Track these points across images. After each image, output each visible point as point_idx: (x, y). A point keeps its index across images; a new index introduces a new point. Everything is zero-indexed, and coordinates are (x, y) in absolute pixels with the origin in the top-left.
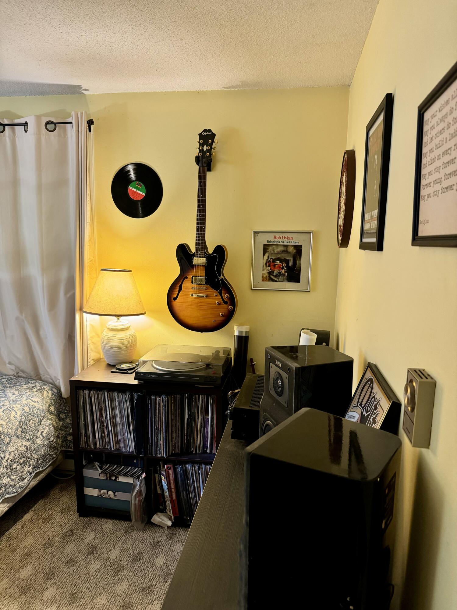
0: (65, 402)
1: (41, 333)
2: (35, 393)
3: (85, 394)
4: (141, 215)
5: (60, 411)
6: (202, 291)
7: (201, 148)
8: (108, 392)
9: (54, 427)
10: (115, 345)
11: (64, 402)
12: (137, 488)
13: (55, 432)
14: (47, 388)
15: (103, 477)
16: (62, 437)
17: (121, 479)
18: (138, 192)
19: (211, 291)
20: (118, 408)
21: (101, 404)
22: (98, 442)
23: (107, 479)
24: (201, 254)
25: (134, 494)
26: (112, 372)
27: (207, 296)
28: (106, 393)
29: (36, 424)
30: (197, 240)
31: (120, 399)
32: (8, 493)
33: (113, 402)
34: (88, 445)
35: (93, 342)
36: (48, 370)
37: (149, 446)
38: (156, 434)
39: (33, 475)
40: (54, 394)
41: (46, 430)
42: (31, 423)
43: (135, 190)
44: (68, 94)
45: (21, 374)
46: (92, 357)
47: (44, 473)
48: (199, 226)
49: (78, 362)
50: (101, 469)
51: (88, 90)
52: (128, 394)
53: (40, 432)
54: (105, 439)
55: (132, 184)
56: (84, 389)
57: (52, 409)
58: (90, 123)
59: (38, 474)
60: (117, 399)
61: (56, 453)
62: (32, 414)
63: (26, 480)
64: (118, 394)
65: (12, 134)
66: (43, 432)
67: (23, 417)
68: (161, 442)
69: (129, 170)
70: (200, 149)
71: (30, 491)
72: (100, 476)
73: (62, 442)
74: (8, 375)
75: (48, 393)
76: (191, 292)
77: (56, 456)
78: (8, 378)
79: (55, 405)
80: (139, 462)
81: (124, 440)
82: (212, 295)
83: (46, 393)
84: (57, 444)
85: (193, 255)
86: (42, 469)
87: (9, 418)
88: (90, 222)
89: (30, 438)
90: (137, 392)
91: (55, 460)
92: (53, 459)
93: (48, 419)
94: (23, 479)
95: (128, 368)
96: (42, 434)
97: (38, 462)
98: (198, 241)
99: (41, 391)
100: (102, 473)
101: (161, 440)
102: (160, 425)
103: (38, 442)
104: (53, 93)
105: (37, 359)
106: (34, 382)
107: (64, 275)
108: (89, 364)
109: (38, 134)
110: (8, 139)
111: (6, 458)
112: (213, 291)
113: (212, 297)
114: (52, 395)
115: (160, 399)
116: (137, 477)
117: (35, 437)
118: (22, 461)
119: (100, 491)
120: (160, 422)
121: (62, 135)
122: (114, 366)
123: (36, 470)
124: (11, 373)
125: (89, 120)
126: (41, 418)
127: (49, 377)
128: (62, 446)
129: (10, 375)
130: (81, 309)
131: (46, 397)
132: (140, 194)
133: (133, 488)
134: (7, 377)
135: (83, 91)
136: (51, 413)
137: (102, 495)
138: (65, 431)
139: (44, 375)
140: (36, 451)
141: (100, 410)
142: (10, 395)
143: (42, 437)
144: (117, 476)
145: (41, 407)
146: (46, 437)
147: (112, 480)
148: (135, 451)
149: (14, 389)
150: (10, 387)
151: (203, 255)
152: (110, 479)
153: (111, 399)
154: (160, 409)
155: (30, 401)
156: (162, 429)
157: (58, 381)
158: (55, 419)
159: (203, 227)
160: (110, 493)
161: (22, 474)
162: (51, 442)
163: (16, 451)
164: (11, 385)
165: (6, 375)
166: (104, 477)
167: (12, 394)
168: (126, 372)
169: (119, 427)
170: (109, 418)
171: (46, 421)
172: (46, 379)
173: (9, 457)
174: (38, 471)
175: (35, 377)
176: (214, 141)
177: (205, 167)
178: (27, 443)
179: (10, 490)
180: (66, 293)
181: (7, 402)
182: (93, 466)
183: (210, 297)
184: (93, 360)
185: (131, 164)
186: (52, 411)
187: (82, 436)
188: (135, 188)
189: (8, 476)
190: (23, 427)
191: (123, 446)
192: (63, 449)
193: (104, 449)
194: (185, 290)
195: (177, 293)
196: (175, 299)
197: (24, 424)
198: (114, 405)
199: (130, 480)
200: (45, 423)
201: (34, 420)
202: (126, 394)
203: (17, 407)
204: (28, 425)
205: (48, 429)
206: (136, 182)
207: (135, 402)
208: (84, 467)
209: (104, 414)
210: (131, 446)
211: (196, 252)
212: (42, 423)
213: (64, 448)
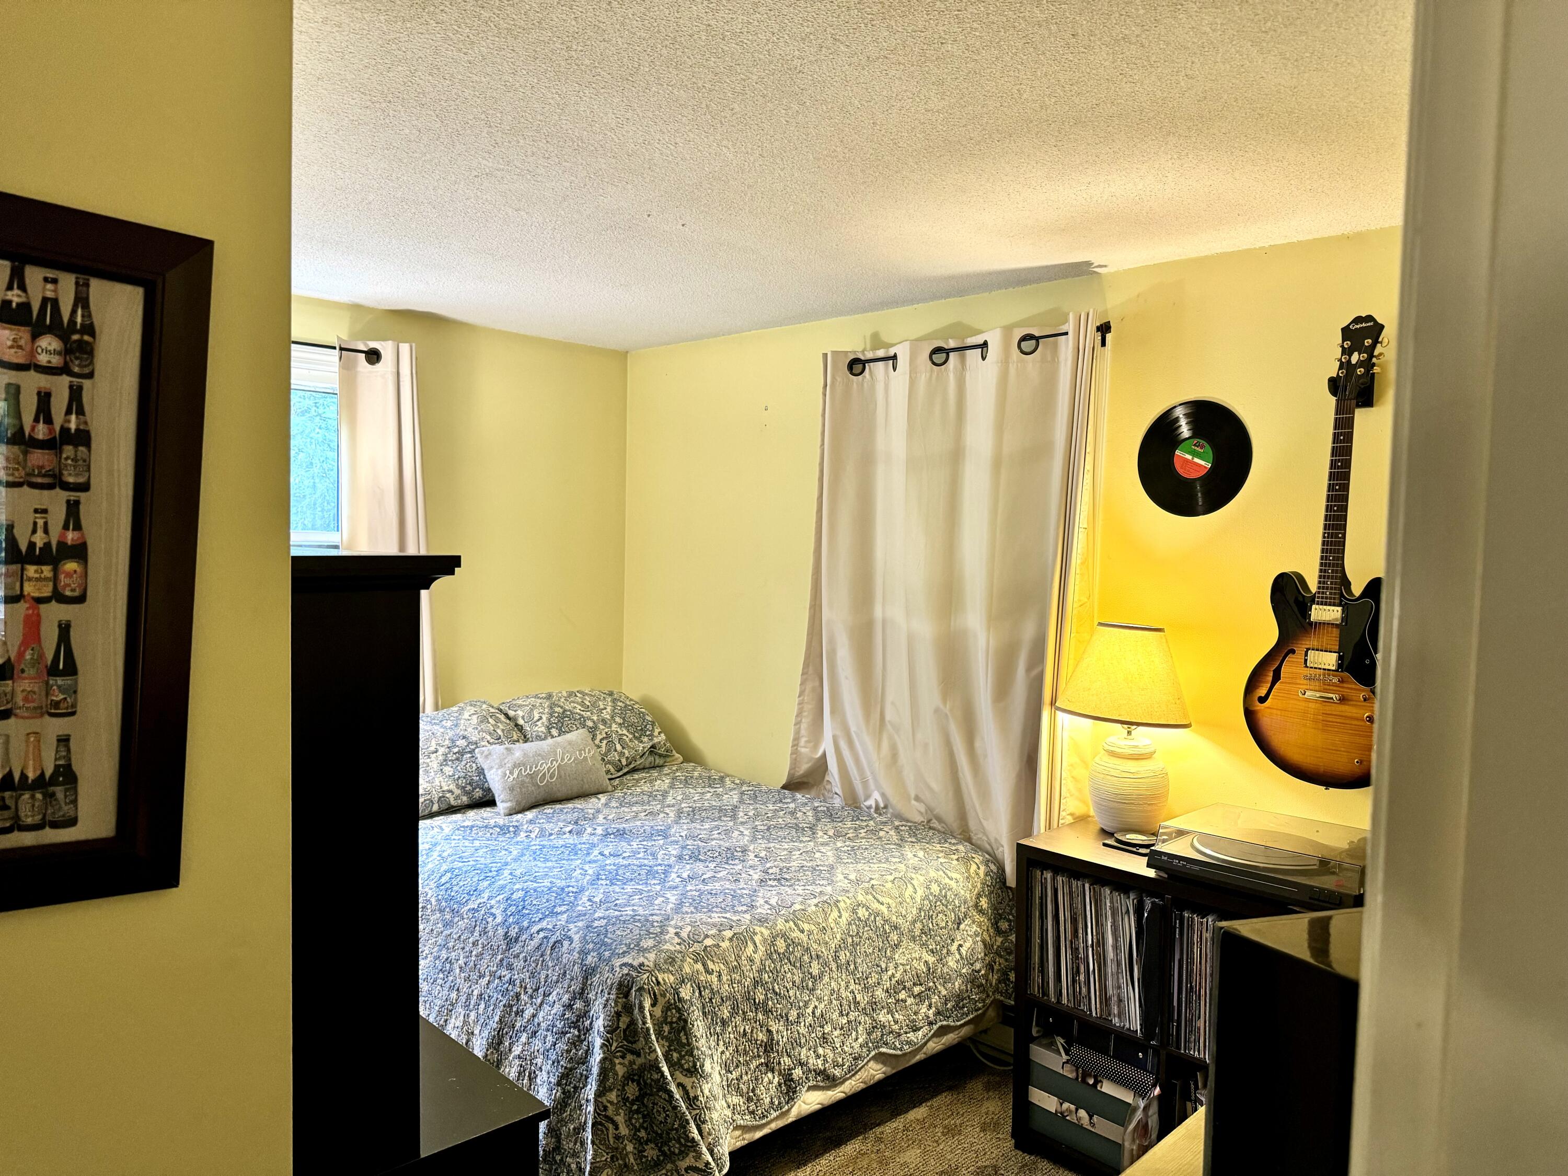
0: (1011, 897)
1: (978, 744)
2: (955, 862)
3: (1046, 879)
4: (1200, 509)
5: (1000, 915)
6: (1329, 685)
7: (1345, 358)
8: (1091, 885)
9: (983, 941)
10: (1118, 789)
11: (1009, 896)
12: (1139, 1115)
13: (985, 955)
14: (978, 859)
15: (1069, 1072)
16: (998, 970)
17: (1107, 1088)
18: (1196, 460)
19: (1353, 686)
20: (1109, 924)
21: (1077, 908)
22: (1064, 991)
23: (1077, 1078)
24: (1330, 598)
25: (1132, 1127)
26: (1105, 845)
27: (1343, 700)
28: (1087, 886)
29: (950, 924)
30: (1321, 564)
31: (1116, 905)
32: (886, 1044)
33: (1101, 909)
34: (1045, 993)
35: (1073, 777)
36: (985, 823)
37: (1173, 1025)
38: (1189, 1001)
39: (935, 1027)
40: (990, 875)
41: (967, 945)
42: (941, 920)
43: (1189, 457)
44: (1067, 277)
45: (935, 824)
46: (1071, 809)
47: (957, 1032)
48: (1328, 533)
49: (1039, 813)
50: (1067, 1054)
51: (1105, 266)
52: (1132, 896)
53: (956, 944)
54: (1080, 988)
55: (1183, 444)
56: (1044, 867)
57: (984, 903)
58: (1104, 329)
59: (943, 1031)
60: (1108, 904)
61: (984, 1001)
62: (943, 901)
63: (920, 1033)
64: (1111, 893)
65: (960, 366)
66: (961, 946)
67: (926, 902)
68: (1201, 1023)
69: (1178, 417)
70: (1343, 360)
71: (925, 1060)
72: (1063, 1068)
73: (999, 981)
74: (911, 822)
75: (979, 868)
76: (1302, 687)
77: (984, 1006)
78: (910, 827)
79: (991, 898)
80: (1150, 1058)
81: (1120, 1000)
82: (1354, 698)
83: (974, 867)
84: (987, 981)
85: (1313, 600)
86: (952, 1024)
87: (901, 895)
88: (1086, 526)
89: (936, 949)
90: (1151, 895)
91: (980, 1014)
92: (976, 1010)
93: (974, 922)
94: (916, 1029)
95: (1141, 842)
96: (958, 950)
97: (946, 1004)
98: (1325, 566)
99: (966, 860)
100: (1067, 1062)
101: (1199, 1018)
102: (1200, 984)
103: (951, 964)
104: (1038, 280)
105: (966, 797)
106: (955, 842)
107: (1028, 632)
108: (1061, 822)
109: (1005, 360)
110: (951, 376)
111: (890, 973)
112: (1357, 687)
113: (1354, 703)
114: (986, 875)
115: (1202, 923)
116: (1141, 1092)
117: (945, 951)
118: (917, 990)
119: (1061, 1104)
120: (1200, 975)
121: (1049, 359)
122: (1111, 835)
123: (941, 1021)
124: (919, 819)
125: (1101, 325)
126: (961, 916)
127: (984, 838)
128: (998, 989)
129: (915, 823)
130: (1053, 703)
131: (973, 876)
132: (1200, 466)
133: (1130, 1115)
134: (909, 824)
135: (1095, 270)
136: (981, 911)
137: (1065, 1114)
138: (1006, 960)
139: (976, 834)
140: (946, 980)
141: (1074, 921)
142: (910, 855)
143: (958, 957)
144: (1099, 1079)
145: (962, 892)
146: (967, 958)
147: (1088, 1084)
148: (1141, 1030)
149: (917, 846)
150: (912, 842)
151: (1334, 599)
152: (1084, 1081)
153: (1098, 902)
154: (1201, 945)
155: (943, 875)
156: (1203, 992)
157: (1001, 849)
158: (988, 927)
159: (1340, 535)
160: (1082, 1113)
161: (914, 1017)
162: (976, 972)
163: (907, 965)
164: (914, 840)
165: (908, 821)
166: (1071, 1072)
167: (913, 854)
168: (1134, 849)
169: (1111, 968)
170: (1090, 942)
171: (969, 926)
172: (979, 842)
173: (894, 972)
174: (945, 1023)
175: (960, 834)
176: (1380, 340)
177: (1351, 400)
178: (930, 957)
179: (890, 1039)
180: (1029, 669)
181: (902, 867)
182: (1051, 1042)
183: (1352, 703)
184: (1071, 814)
185: (1180, 405)
186: (983, 907)
187: (1034, 969)
188: (1189, 453)
189: (890, 1012)
190: (924, 921)
191: (1116, 1012)
192: (998, 997)
193: (1075, 1010)
194: (1287, 680)
195: (1269, 685)
196: (1262, 700)
197: (927, 918)
198: (1101, 915)
199: (1127, 1096)
200: (967, 928)
201: (946, 915)
202: (1129, 898)
203: (919, 880)
204: (934, 921)
205: (971, 942)
206: (1192, 440)
207: (1146, 915)
208: (1033, 1040)
209: (1081, 931)
210: (1133, 1020)
211: (1319, 593)
212: (962, 926)
213: (1001, 995)
